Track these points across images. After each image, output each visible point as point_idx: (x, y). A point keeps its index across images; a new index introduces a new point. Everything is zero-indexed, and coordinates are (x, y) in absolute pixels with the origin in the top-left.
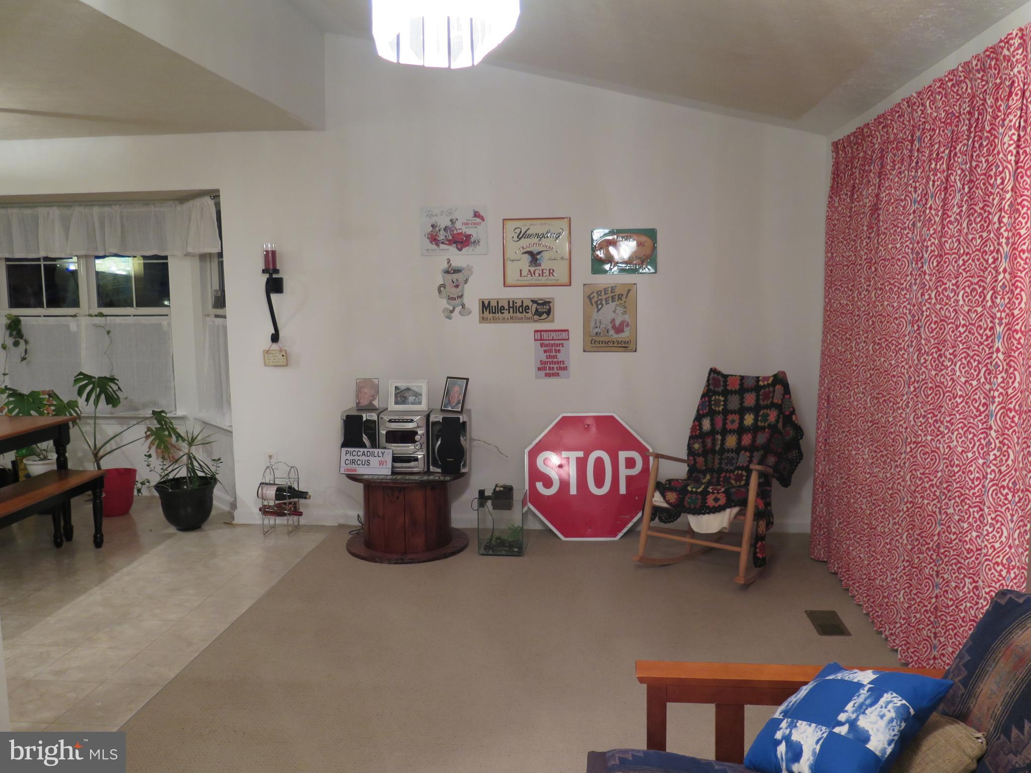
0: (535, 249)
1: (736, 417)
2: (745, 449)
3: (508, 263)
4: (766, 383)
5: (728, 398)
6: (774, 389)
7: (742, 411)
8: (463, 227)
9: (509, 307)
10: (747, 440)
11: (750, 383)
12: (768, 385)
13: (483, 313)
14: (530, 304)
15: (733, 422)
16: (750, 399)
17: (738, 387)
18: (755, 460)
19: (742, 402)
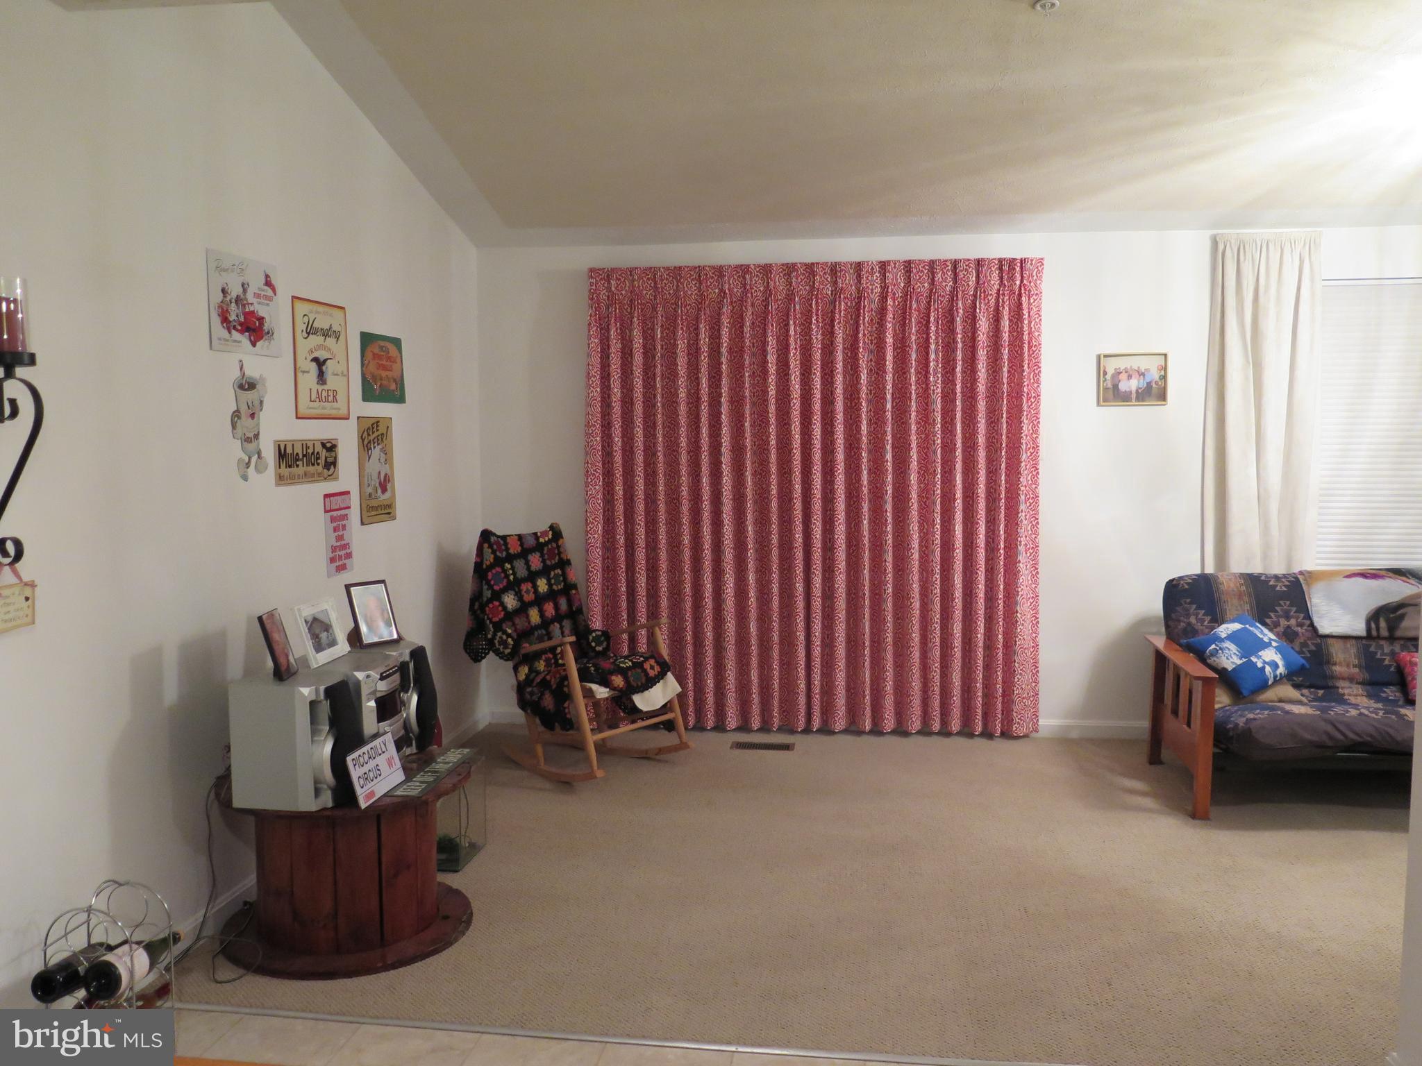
0: (322, 355)
1: (529, 586)
2: (552, 621)
3: (300, 375)
4: (547, 539)
5: (514, 564)
6: (557, 544)
7: (532, 577)
8: (254, 301)
9: (304, 456)
10: (549, 609)
11: (531, 542)
12: (550, 541)
13: (280, 468)
14: (319, 448)
15: (528, 592)
16: (535, 561)
17: (519, 549)
18: (567, 631)
19: (528, 567)
